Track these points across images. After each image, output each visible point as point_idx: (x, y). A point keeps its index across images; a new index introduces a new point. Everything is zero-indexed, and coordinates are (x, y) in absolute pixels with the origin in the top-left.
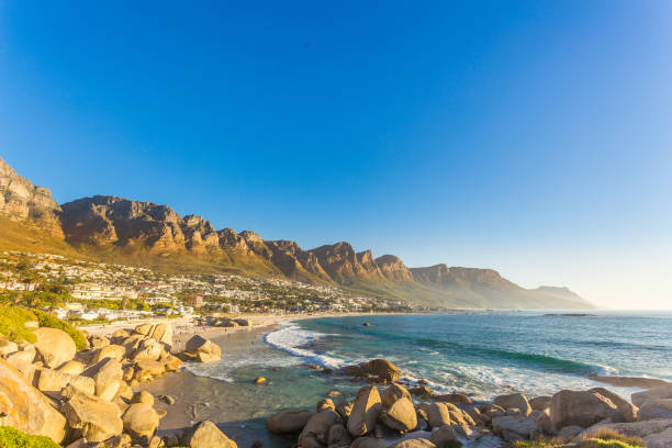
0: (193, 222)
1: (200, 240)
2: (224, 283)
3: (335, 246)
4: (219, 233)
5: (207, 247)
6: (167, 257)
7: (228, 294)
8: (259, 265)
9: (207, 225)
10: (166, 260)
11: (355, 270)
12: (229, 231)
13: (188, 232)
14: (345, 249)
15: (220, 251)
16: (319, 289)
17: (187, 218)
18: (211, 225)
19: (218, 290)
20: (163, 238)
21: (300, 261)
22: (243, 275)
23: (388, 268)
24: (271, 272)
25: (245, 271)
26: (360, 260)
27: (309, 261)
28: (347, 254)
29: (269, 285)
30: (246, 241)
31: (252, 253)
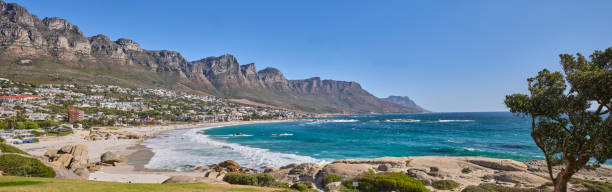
0: (56, 26)
1: (67, 47)
2: (105, 94)
3: (221, 58)
4: (91, 40)
5: (77, 54)
6: (26, 64)
7: (110, 105)
8: (140, 74)
9: (75, 31)
10: (25, 67)
11: (240, 82)
12: (103, 37)
13: (52, 37)
14: (231, 60)
15: (93, 59)
16: (205, 99)
17: (47, 21)
18: (80, 30)
19: (97, 101)
20: (18, 42)
21: (184, 71)
22: (123, 86)
23: (269, 80)
24: (154, 83)
25: (124, 81)
26: (244, 72)
27: (194, 71)
28: (232, 66)
29: (153, 96)
30: (124, 50)
31: (131, 62)
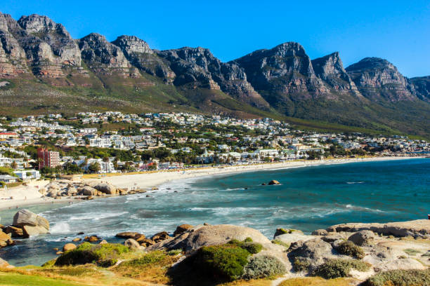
0: (35, 27)
1: (51, 58)
2: (100, 125)
3: (275, 50)
5: (64, 67)
7: (103, 143)
8: (151, 91)
9: (59, 31)
11: (311, 89)
12: (96, 38)
14: (294, 53)
15: (85, 72)
16: (250, 124)
17: (23, 22)
18: (65, 31)
19: (86, 139)
21: (216, 80)
22: (126, 110)
23: (370, 82)
24: (171, 102)
25: (128, 103)
26: (319, 71)
27: (232, 78)
28: (296, 63)
29: (169, 124)
30: (126, 54)
31: (137, 72)
